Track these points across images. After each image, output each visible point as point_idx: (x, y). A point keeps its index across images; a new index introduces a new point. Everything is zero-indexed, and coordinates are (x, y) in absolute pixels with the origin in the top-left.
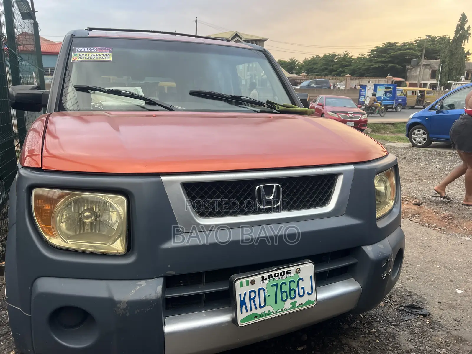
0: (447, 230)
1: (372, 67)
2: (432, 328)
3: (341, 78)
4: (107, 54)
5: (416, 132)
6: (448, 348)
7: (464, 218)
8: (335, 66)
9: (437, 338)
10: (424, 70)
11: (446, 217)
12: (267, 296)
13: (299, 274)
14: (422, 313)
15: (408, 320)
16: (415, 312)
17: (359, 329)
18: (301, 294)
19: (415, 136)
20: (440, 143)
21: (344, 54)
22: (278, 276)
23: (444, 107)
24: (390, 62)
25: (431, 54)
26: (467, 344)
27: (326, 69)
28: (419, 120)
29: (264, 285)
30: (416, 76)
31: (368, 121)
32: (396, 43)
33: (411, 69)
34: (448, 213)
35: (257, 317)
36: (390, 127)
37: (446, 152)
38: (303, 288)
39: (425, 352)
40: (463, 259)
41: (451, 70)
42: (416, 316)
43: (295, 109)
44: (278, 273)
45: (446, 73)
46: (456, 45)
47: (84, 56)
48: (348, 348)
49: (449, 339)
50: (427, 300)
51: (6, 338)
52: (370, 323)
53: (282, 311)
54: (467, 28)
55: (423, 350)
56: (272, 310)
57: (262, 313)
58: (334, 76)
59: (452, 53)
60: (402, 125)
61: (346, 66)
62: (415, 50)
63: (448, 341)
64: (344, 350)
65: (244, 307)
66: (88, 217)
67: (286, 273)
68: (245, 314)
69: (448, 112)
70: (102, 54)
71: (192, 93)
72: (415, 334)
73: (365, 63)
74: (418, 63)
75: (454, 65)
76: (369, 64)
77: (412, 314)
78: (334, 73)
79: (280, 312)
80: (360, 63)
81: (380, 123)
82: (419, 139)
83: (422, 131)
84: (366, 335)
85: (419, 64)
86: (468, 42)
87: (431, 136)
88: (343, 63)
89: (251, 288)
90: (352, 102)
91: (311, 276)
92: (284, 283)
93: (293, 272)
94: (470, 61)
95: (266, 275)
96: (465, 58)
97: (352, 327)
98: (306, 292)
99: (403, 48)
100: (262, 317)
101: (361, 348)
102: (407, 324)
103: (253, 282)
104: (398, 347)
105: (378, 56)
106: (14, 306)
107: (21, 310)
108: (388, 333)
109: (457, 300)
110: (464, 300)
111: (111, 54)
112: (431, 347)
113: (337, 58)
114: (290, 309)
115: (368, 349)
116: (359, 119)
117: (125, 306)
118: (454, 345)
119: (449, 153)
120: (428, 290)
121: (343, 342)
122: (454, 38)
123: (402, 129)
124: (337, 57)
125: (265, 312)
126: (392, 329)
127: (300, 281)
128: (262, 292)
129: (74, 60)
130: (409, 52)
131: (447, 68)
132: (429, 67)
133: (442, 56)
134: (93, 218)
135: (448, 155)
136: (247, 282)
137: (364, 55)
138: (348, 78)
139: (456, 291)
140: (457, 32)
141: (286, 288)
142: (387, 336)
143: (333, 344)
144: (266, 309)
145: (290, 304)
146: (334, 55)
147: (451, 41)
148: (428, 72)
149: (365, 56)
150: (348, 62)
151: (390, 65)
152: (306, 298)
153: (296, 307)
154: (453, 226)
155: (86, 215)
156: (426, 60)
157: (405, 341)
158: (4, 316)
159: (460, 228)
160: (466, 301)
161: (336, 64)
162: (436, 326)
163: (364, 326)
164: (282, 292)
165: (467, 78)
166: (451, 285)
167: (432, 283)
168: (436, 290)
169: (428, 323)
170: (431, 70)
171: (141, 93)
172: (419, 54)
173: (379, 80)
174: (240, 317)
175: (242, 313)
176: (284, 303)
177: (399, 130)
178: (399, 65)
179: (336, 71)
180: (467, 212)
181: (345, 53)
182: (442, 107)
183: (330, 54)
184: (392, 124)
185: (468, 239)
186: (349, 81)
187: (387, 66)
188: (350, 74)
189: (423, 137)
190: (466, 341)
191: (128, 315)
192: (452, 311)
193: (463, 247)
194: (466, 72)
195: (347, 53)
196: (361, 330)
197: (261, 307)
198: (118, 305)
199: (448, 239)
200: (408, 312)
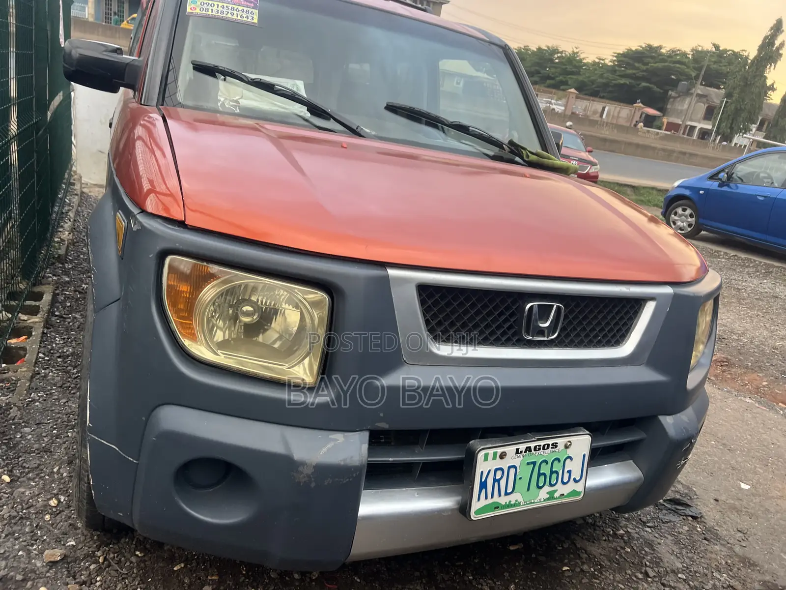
0: (719, 381)
1: (613, 82)
2: (705, 539)
3: (561, 93)
4: (250, 10)
5: (680, 211)
6: (731, 573)
7: (747, 367)
8: (553, 70)
9: (714, 556)
10: (696, 103)
11: (720, 362)
12: (518, 477)
13: (568, 450)
14: (691, 514)
15: (670, 521)
16: (680, 510)
17: (599, 527)
18: (565, 480)
19: (676, 218)
20: (711, 235)
21: (573, 52)
22: (539, 449)
23: (733, 178)
24: (644, 79)
25: (712, 79)
26: (758, 570)
27: (538, 72)
28: (687, 193)
29: (517, 461)
30: (681, 111)
31: (599, 177)
32: (660, 47)
33: (675, 98)
34: (723, 356)
35: (498, 507)
36: (629, 191)
37: (721, 251)
38: (569, 472)
39: (697, 575)
40: (751, 436)
41: (738, 112)
42: (682, 517)
43: (552, 163)
44: (541, 446)
45: (729, 115)
46: (755, 70)
47: (209, 7)
48: (586, 556)
49: (732, 560)
50: (697, 493)
51: (38, 475)
52: (614, 520)
53: (534, 503)
54: (780, 45)
55: (696, 572)
56: (520, 499)
57: (506, 503)
58: (549, 86)
59: (747, 83)
60: (648, 192)
61: (572, 73)
62: (688, 67)
63: (729, 562)
64: (580, 558)
65: (484, 491)
66: (247, 314)
67: (551, 446)
68: (483, 502)
69: (737, 188)
70: (240, 8)
71: (392, 108)
72: (682, 546)
73: (603, 74)
74: (690, 89)
75: (746, 104)
76: (611, 76)
77: (675, 512)
78: (549, 82)
79: (532, 503)
80: (596, 72)
81: (614, 183)
82: (682, 224)
83: (689, 211)
84: (611, 538)
85: (691, 91)
86: (774, 69)
87: (701, 221)
88: (567, 67)
89: (499, 463)
90: (579, 141)
91: (584, 455)
92: (546, 462)
93: (561, 447)
94: (771, 101)
95: (522, 447)
96: (766, 93)
97: (588, 523)
98: (572, 478)
99: (670, 59)
100: (506, 508)
101: (604, 558)
102: (668, 527)
103: (503, 456)
104: (659, 562)
105: (628, 65)
106: (103, 441)
107: (117, 449)
108: (642, 538)
109: (741, 500)
110: (752, 501)
111: (256, 11)
112: (706, 568)
113: (558, 57)
114: (546, 500)
115: (615, 561)
116: (585, 172)
117: (309, 471)
118: (739, 569)
119: (726, 254)
120: (698, 478)
121: (579, 546)
122: (755, 57)
123: (647, 198)
124: (559, 55)
125: (510, 501)
126: (648, 533)
127: (568, 461)
128: (512, 471)
129: (191, 11)
130: (679, 68)
131: (733, 107)
132: (705, 100)
133: (729, 85)
134: (255, 318)
135: (723, 258)
136: (495, 454)
137: (603, 60)
138: (571, 96)
139: (740, 485)
140: (761, 48)
141: (546, 469)
142: (642, 543)
143: (562, 546)
144: (513, 498)
145: (547, 493)
146: (555, 51)
147: (749, 61)
148: (702, 108)
149: (607, 61)
150: (575, 67)
151: (644, 84)
152: (571, 487)
153: (555, 499)
154: (729, 376)
155: (245, 311)
156: (702, 87)
157: (668, 555)
158: (30, 436)
159: (739, 382)
160: (754, 503)
161: (556, 68)
162: (710, 536)
163: (606, 523)
164: (539, 474)
165: (759, 129)
166: (733, 474)
167: (705, 467)
168: (711, 478)
169: (699, 529)
170: (706, 105)
171: (303, 93)
172: (694, 74)
173: (621, 108)
174: (476, 505)
175: (479, 500)
176: (539, 490)
177: (642, 198)
178: (657, 87)
179: (553, 79)
180: (752, 358)
181: (576, 51)
182: (730, 177)
183: (548, 47)
184: (633, 187)
185: (750, 401)
186: (572, 100)
187: (639, 85)
188: (576, 89)
189: (688, 222)
190: (757, 566)
191: (313, 485)
192: (734, 516)
193: (749, 415)
194: (760, 118)
195: (577, 50)
196: (602, 528)
197: (506, 494)
198: (300, 469)
199: (726, 399)
200: (669, 509)
